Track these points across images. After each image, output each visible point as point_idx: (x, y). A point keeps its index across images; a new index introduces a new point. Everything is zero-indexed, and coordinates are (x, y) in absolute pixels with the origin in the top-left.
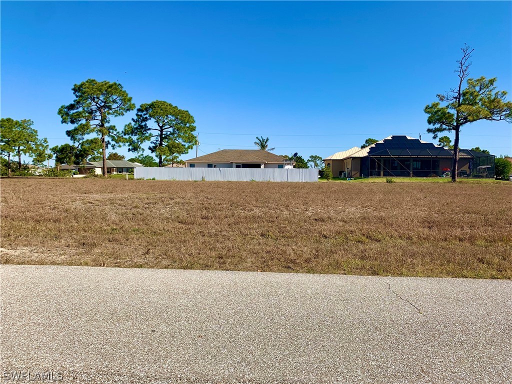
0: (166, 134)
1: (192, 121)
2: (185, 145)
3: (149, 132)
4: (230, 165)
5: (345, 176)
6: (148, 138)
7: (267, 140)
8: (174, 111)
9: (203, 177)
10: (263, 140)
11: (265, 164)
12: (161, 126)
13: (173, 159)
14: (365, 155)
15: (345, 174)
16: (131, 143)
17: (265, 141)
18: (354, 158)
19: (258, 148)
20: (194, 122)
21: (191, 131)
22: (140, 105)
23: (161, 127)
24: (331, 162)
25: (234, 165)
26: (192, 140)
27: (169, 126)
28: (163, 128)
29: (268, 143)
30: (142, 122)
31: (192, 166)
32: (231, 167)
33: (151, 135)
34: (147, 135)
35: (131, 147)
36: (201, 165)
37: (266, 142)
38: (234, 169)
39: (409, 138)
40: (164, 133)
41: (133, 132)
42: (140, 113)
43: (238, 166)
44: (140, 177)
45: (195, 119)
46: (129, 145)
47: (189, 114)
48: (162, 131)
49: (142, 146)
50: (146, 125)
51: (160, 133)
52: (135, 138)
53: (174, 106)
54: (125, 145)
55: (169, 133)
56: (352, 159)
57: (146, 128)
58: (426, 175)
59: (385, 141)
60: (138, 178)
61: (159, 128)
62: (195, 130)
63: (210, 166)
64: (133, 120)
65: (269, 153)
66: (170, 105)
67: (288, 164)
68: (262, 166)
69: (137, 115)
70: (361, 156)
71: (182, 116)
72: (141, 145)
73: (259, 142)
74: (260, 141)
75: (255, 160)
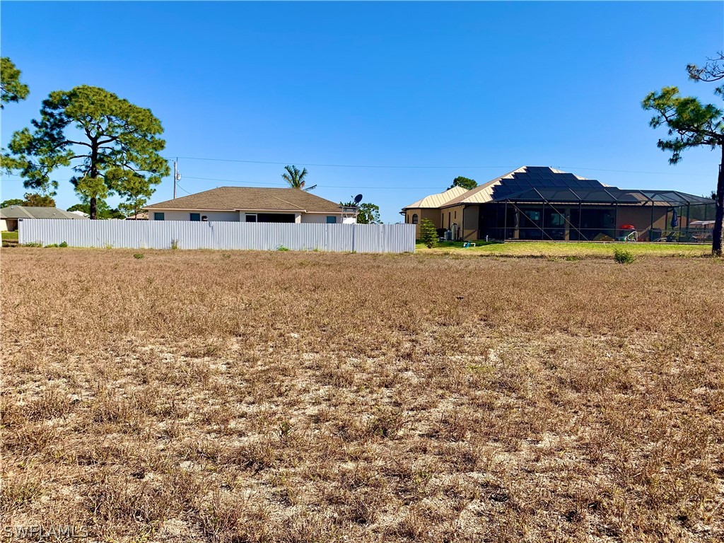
0: (103, 154)
1: (157, 127)
2: (143, 177)
3: (67, 147)
4: (234, 216)
5: (449, 238)
6: (64, 161)
7: (304, 173)
8: (120, 108)
9: (173, 243)
10: (296, 172)
11: (303, 214)
12: (93, 136)
13: (136, 206)
14: (487, 201)
15: (450, 235)
16: (29, 168)
17: (300, 173)
18: (468, 205)
19: (287, 185)
20: (161, 130)
21: (155, 149)
22: (49, 93)
23: (93, 140)
24: (419, 213)
25: (243, 216)
26: (158, 167)
27: (109, 138)
28: (98, 141)
29: (305, 178)
30: (52, 129)
31: (159, 216)
32: (238, 220)
33: (72, 155)
34: (64, 153)
35: (26, 178)
36: (177, 215)
37: (301, 177)
38: (243, 225)
39: (555, 171)
40: (100, 151)
41: (32, 146)
42: (49, 110)
43: (250, 219)
44: (33, 241)
45: (163, 125)
46: (23, 174)
47: (152, 115)
48: (95, 146)
49: (52, 176)
50: (60, 133)
51: (91, 150)
52: (35, 160)
53: (121, 98)
54: (10, 173)
55: (108, 151)
56: (463, 206)
57: (61, 142)
58: (590, 236)
59: (516, 175)
60: (28, 242)
61: (90, 142)
62: (162, 147)
63: (195, 217)
64: (34, 122)
65: (309, 195)
66: (111, 96)
67: (349, 216)
68: (298, 219)
69: (44, 113)
70: (480, 202)
71: (136, 118)
72: (49, 175)
73: (288, 174)
74: (291, 173)
75: (284, 207)
